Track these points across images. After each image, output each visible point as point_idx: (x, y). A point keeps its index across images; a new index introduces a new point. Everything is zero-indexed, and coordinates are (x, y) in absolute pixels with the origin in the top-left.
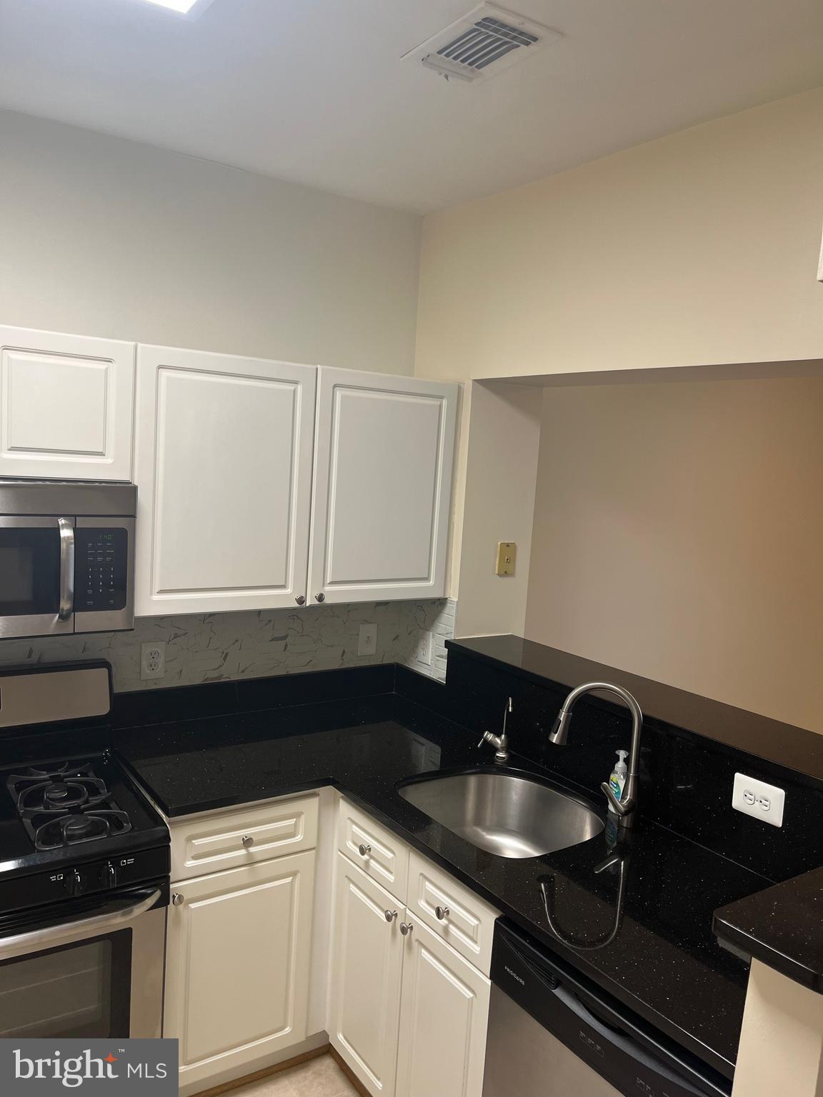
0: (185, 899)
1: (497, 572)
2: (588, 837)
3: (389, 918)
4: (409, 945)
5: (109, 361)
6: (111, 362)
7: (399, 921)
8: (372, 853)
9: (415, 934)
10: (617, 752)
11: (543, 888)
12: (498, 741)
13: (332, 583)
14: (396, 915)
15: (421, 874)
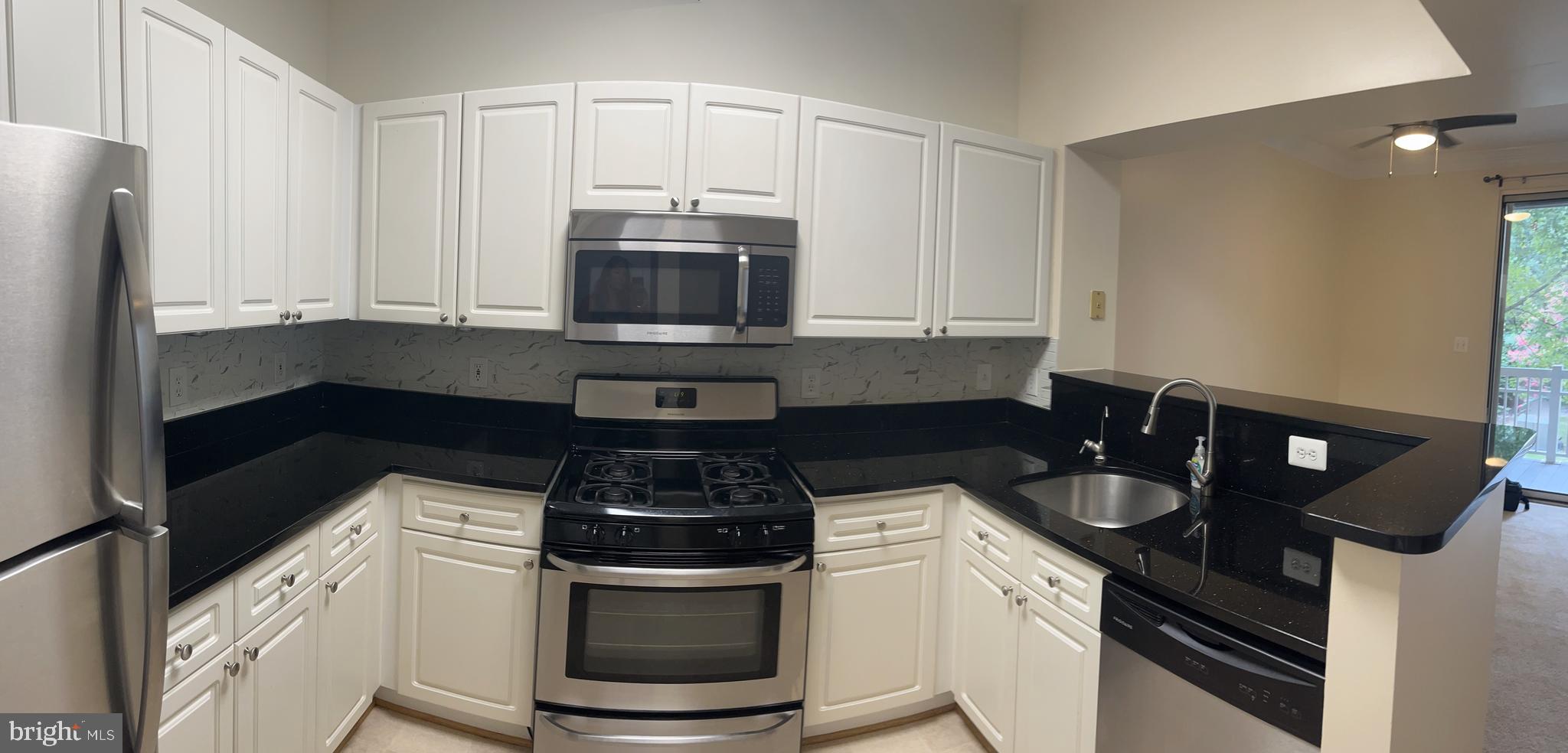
0: (827, 568)
1: (1090, 316)
2: (1175, 507)
3: (1005, 593)
4: (1024, 616)
5: (779, 112)
6: (780, 113)
7: (1015, 594)
8: (989, 538)
9: (1030, 605)
10: (1197, 438)
11: (1140, 557)
12: (1097, 446)
13: (954, 319)
14: (1012, 590)
15: (1034, 552)
